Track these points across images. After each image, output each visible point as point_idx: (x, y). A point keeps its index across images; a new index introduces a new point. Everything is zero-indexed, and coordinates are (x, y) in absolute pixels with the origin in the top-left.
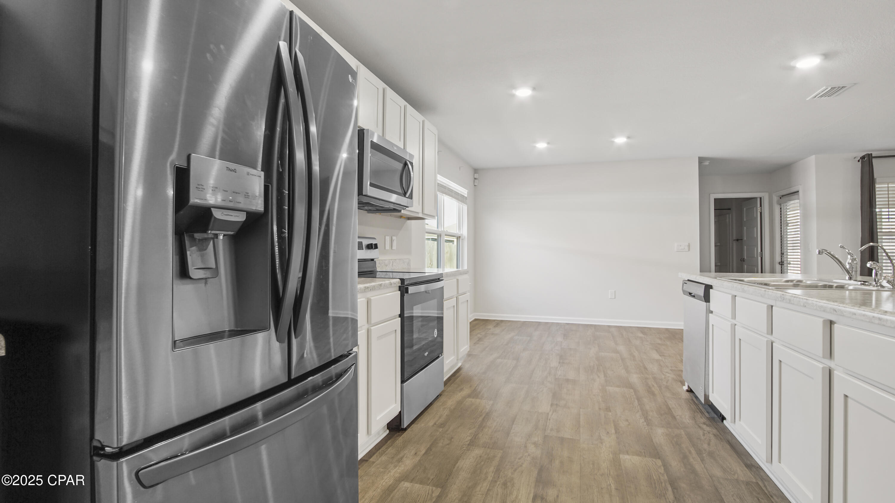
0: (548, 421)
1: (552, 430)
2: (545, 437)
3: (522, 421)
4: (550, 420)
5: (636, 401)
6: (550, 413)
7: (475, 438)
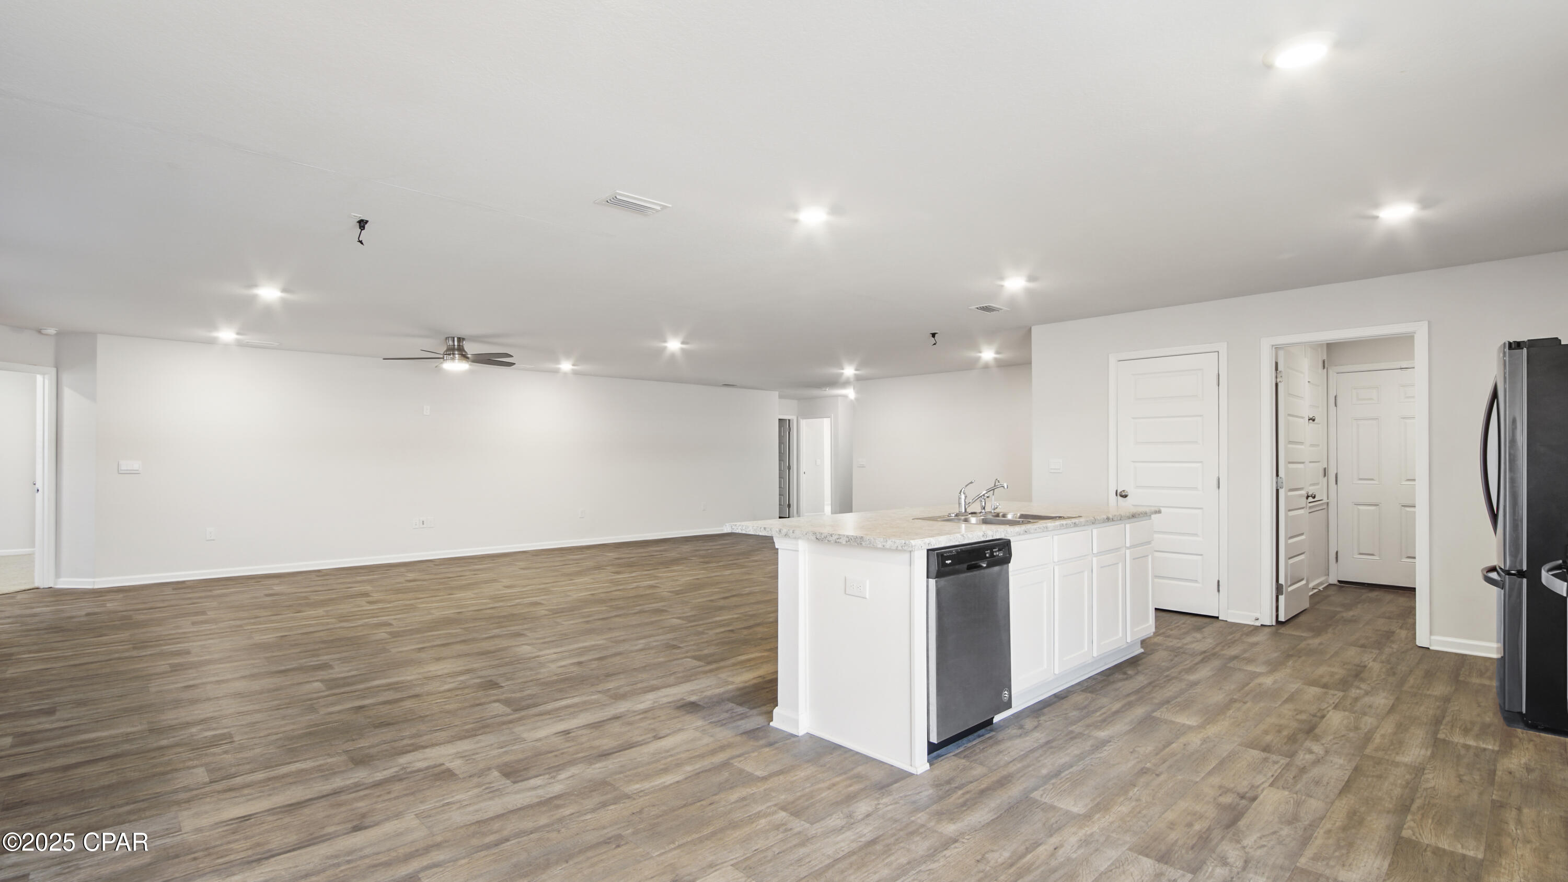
0: (1276, 774)
1: (1275, 763)
2: (1292, 755)
3: (1328, 783)
4: (1273, 776)
5: (1063, 775)
6: (1267, 784)
7: (1416, 775)
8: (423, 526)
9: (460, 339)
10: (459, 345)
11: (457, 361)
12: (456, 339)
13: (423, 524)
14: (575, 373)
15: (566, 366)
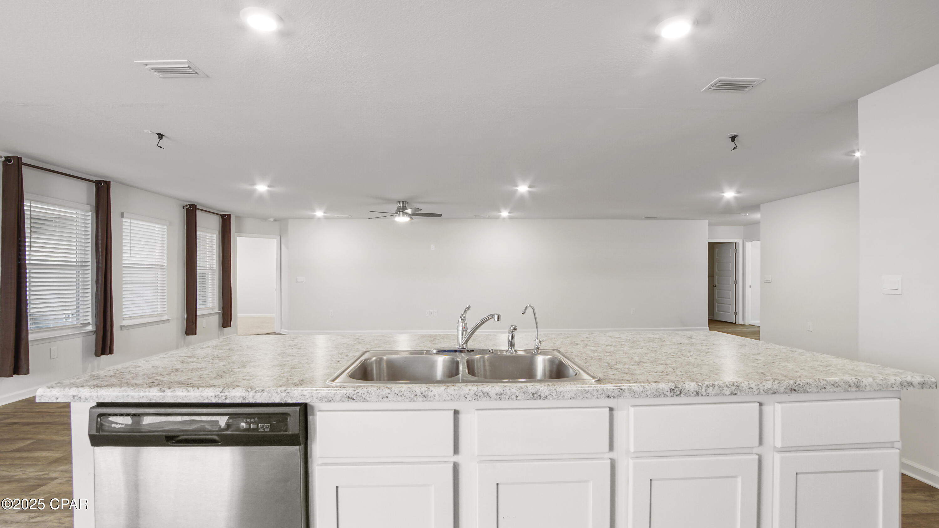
8: (431, 315)
9: (403, 202)
10: (403, 206)
11: (401, 216)
12: (401, 202)
13: (431, 314)
14: (510, 218)
15: (505, 214)
